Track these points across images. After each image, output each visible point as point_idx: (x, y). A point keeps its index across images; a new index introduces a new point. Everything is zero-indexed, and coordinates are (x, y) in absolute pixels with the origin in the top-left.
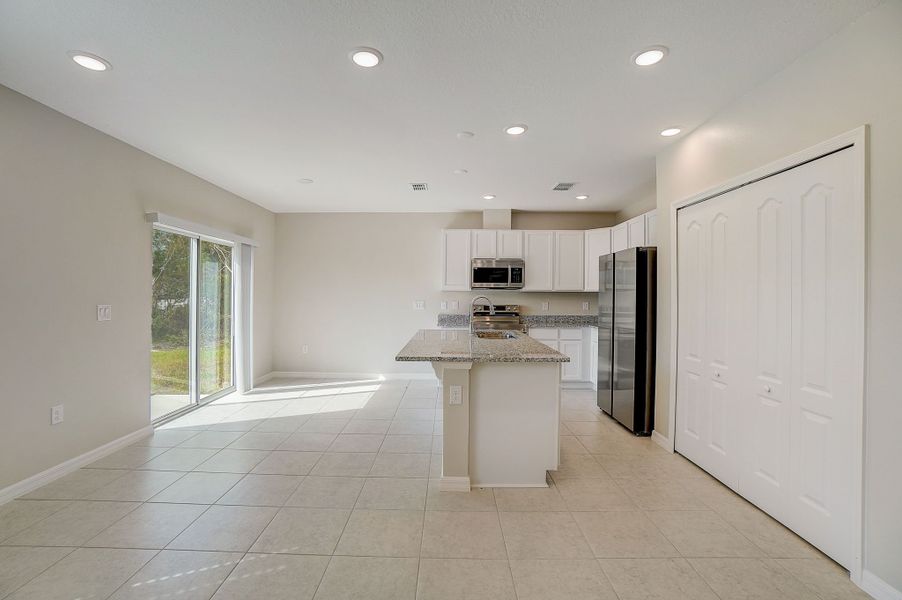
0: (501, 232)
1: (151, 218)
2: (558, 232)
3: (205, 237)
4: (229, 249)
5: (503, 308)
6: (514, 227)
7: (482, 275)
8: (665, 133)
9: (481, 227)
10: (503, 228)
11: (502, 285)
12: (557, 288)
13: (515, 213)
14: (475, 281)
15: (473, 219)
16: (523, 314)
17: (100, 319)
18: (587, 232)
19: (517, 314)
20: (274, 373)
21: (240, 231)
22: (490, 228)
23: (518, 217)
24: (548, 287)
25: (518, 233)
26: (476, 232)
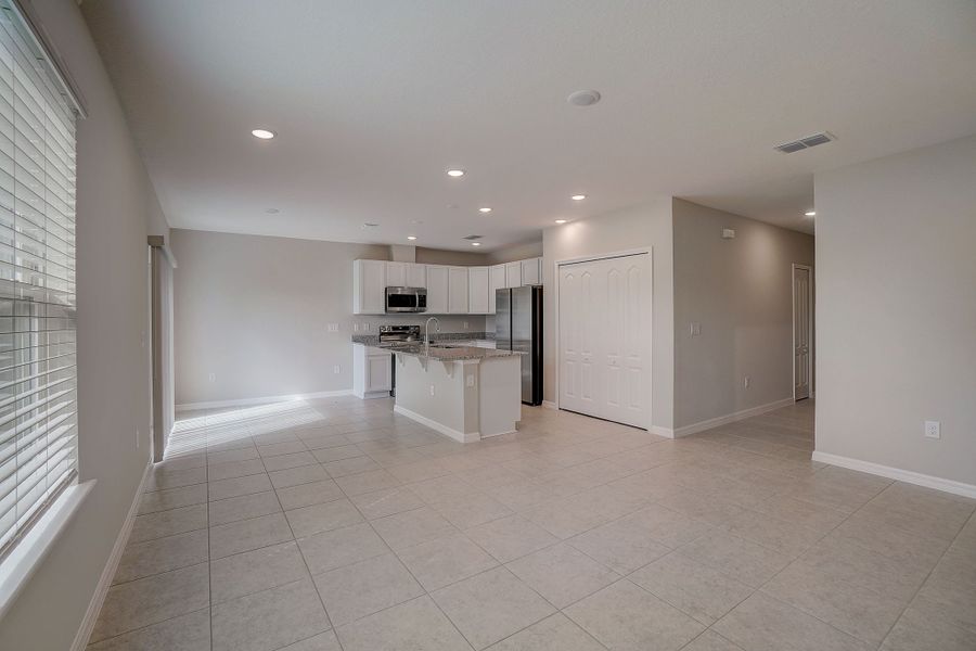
0: (406, 265)
5: (408, 328)
6: (418, 261)
7: (396, 300)
9: (390, 259)
10: (408, 261)
11: (411, 309)
13: (419, 250)
14: (389, 306)
15: (383, 252)
16: (422, 333)
18: (471, 269)
22: (398, 261)
25: (422, 266)
26: (388, 263)
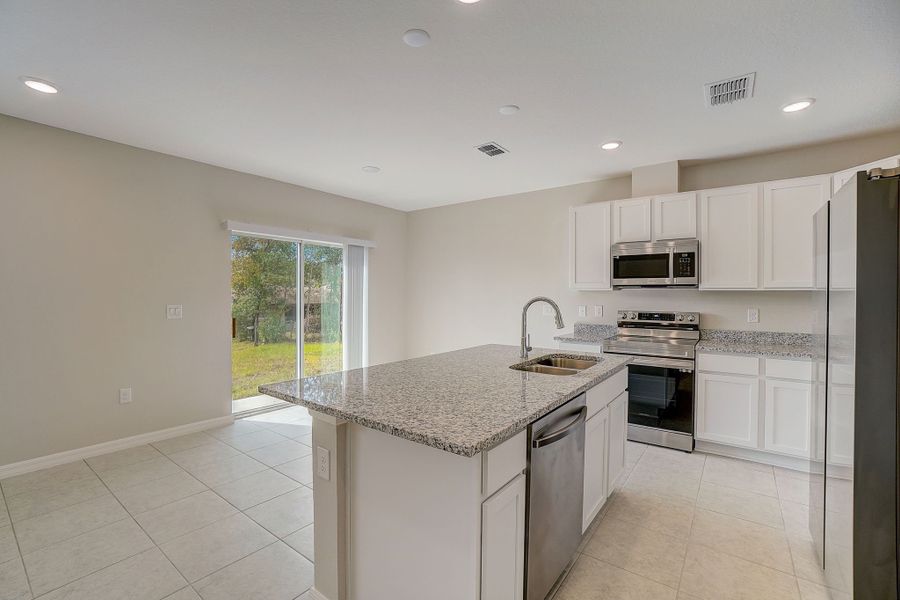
0: (658, 199)
2: (769, 185)
3: (305, 240)
4: (339, 252)
5: (671, 317)
7: (629, 266)
10: (664, 192)
12: (768, 284)
14: (616, 276)
16: (707, 326)
17: (169, 317)
19: (696, 328)
21: (348, 233)
23: (690, 174)
24: (750, 284)
26: (619, 204)
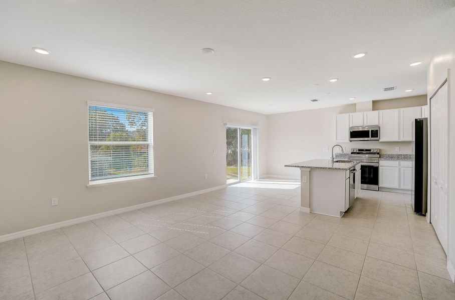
1: (225, 124)
2: (402, 109)
3: (242, 127)
4: (250, 131)
5: (370, 150)
6: (374, 109)
7: (355, 134)
8: (412, 65)
9: (355, 111)
11: (366, 139)
13: (374, 102)
14: (351, 137)
15: (351, 108)
16: (383, 153)
19: (378, 153)
20: (267, 175)
22: (360, 111)
23: (376, 104)
25: (376, 112)
26: (352, 114)
